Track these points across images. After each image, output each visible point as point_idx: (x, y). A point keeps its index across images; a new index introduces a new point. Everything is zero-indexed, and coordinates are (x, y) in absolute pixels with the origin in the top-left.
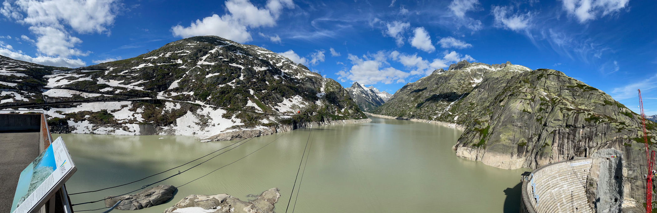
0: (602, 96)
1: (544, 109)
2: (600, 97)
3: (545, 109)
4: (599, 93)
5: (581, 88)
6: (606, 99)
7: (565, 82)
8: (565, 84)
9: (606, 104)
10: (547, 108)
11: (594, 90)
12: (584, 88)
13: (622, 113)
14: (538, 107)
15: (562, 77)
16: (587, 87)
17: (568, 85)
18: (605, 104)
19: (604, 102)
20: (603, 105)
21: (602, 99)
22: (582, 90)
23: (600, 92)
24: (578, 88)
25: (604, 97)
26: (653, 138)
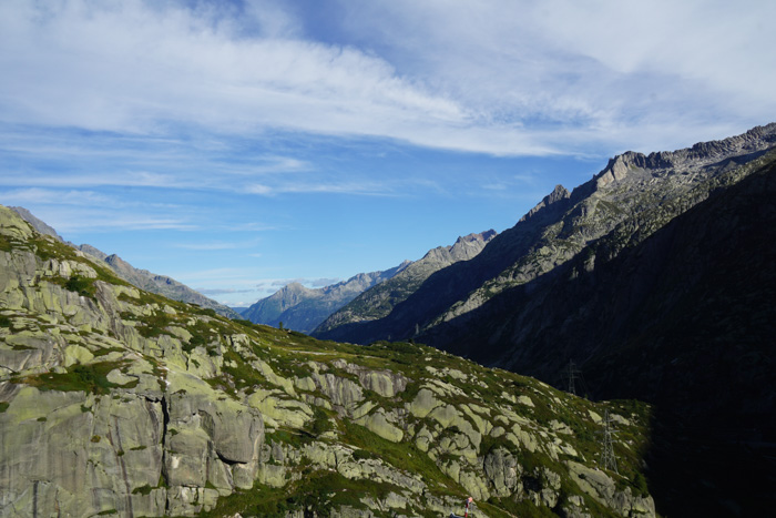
26: (124, 364)
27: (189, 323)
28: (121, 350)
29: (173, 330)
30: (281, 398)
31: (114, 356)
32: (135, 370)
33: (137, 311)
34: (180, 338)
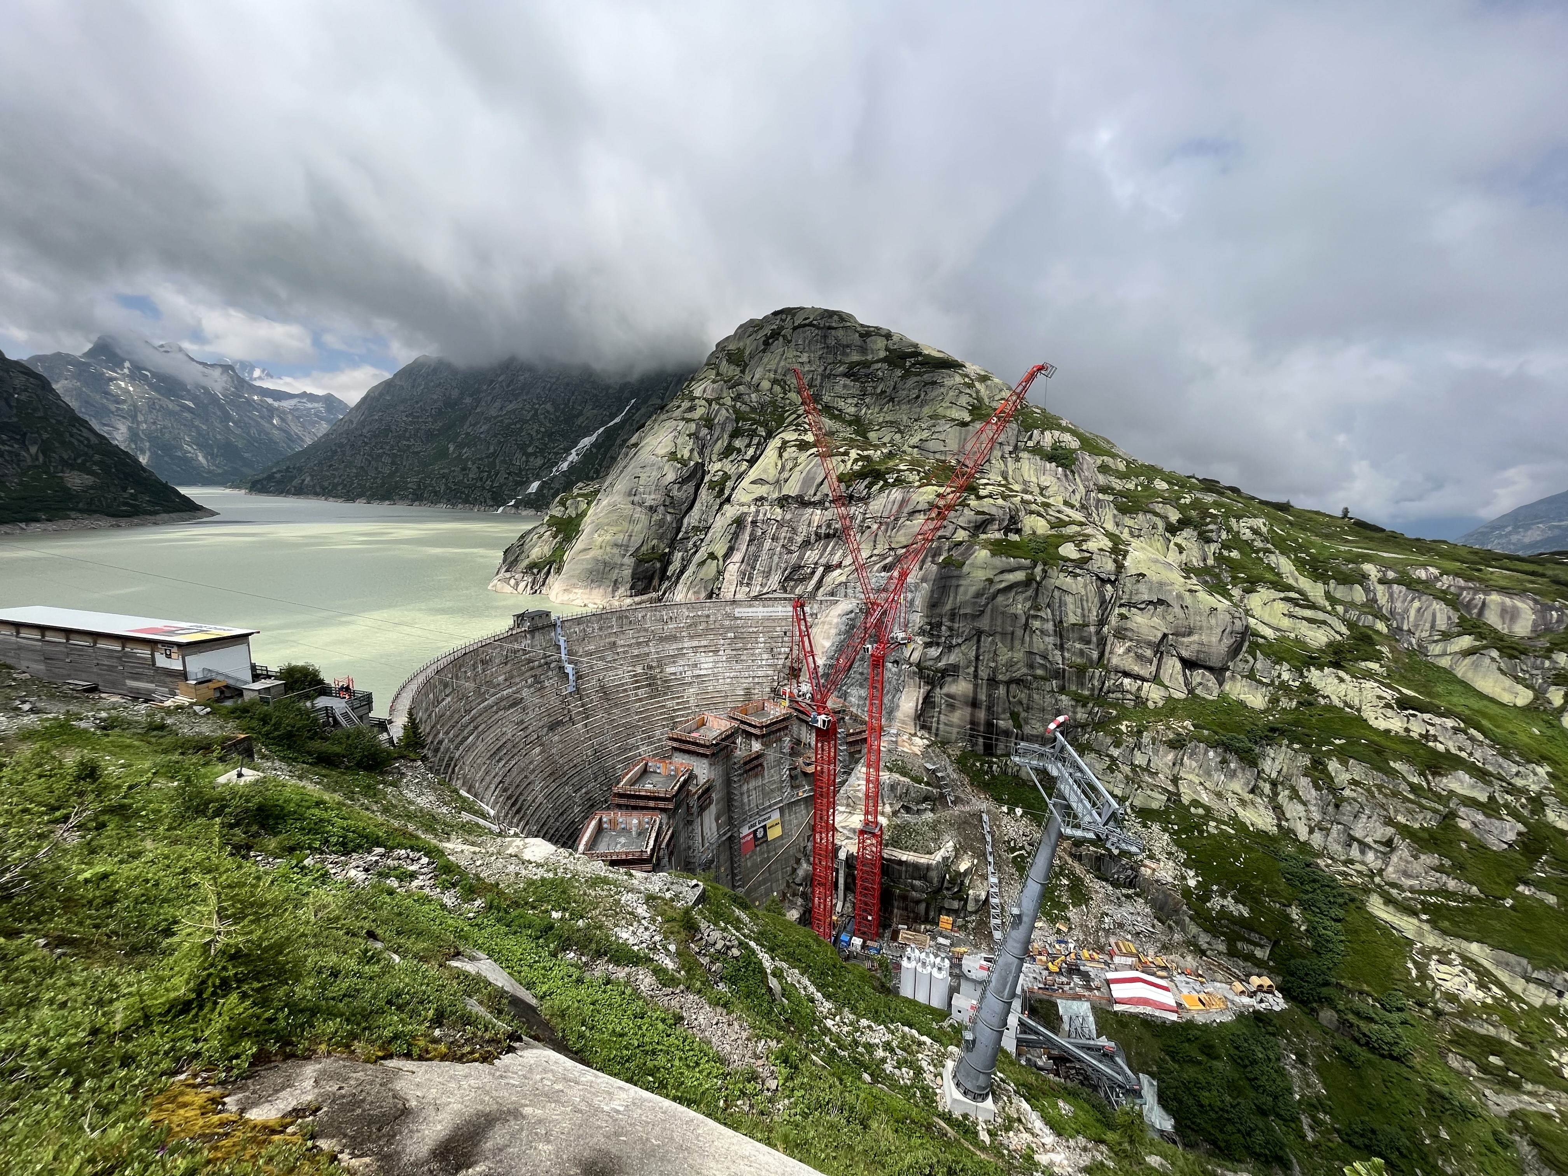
0: (968, 391)
1: (739, 451)
2: (961, 392)
3: (743, 450)
4: (958, 379)
5: (896, 366)
6: (979, 399)
7: (848, 346)
8: (847, 355)
9: (972, 421)
10: (749, 446)
11: (943, 368)
12: (908, 364)
13: (1037, 450)
14: (720, 446)
15: (840, 333)
16: (920, 358)
17: (855, 357)
18: (968, 419)
19: (970, 411)
20: (964, 424)
21: (964, 400)
22: (899, 373)
23: (967, 376)
24: (885, 366)
25: (978, 392)
26: (1080, 540)
27: (1182, 501)
28: (1081, 524)
29: (1159, 508)
30: (1297, 605)
31: (1073, 529)
32: (1092, 545)
33: (1117, 484)
34: (1165, 518)
